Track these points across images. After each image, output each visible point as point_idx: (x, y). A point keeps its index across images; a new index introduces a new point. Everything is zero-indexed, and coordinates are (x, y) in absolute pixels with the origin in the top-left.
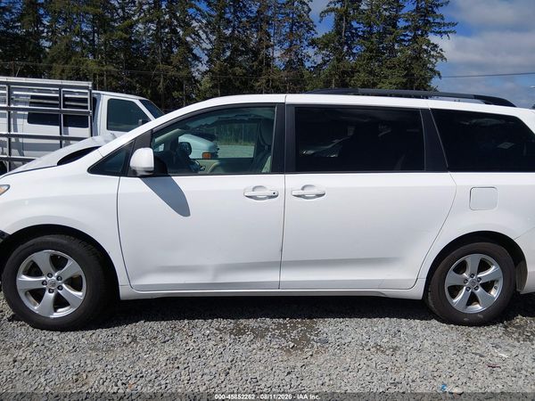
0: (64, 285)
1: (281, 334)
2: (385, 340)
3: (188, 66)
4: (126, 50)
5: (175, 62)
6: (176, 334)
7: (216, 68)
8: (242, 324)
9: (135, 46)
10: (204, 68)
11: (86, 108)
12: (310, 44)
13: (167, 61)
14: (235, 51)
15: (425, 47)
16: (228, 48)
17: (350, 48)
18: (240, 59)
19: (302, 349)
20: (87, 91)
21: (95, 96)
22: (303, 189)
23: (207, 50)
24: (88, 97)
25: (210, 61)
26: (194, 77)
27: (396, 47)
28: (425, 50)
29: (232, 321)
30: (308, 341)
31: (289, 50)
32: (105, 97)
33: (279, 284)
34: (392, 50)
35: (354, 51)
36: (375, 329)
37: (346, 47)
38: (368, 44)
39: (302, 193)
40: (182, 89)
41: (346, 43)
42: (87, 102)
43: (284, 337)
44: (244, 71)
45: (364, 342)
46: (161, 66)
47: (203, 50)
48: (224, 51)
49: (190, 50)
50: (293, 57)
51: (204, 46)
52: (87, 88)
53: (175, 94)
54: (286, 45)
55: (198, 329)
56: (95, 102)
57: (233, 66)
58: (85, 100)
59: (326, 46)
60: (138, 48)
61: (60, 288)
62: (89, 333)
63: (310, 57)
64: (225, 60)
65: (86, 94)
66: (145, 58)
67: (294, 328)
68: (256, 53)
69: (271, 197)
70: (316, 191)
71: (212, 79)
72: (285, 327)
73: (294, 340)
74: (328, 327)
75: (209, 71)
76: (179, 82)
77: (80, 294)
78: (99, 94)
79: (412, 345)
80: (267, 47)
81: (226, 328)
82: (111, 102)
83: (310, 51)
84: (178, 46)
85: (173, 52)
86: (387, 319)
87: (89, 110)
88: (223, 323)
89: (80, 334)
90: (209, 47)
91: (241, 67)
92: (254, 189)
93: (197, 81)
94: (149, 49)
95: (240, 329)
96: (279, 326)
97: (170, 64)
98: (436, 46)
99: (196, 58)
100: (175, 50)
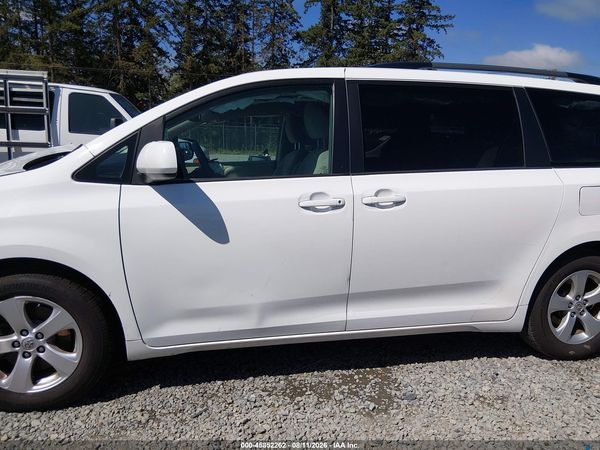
0: (47, 346)
1: (351, 392)
2: (486, 388)
3: (152, 62)
4: (76, 44)
5: (138, 58)
6: (210, 402)
7: (187, 65)
8: (295, 380)
9: (88, 40)
10: (172, 65)
11: (41, 104)
12: (294, 38)
13: (127, 57)
14: (208, 44)
15: (420, 42)
16: (200, 41)
17: (340, 43)
18: (215, 54)
19: (386, 411)
20: (41, 83)
21: (53, 89)
22: (376, 194)
23: (176, 44)
24: (43, 90)
25: (179, 57)
26: (160, 76)
27: (390, 42)
28: (421, 46)
29: (281, 377)
30: (390, 397)
31: (271, 45)
32: (66, 91)
33: (345, 325)
34: (386, 46)
35: (344, 47)
36: (468, 374)
37: (335, 42)
38: (359, 38)
39: (375, 200)
40: (147, 90)
41: (335, 38)
42: (42, 98)
43: (356, 394)
44: (220, 68)
45: (462, 394)
46: (120, 62)
47: (171, 43)
48: (195, 45)
49: (155, 44)
50: (276, 53)
51: (172, 38)
52: (40, 79)
53: (139, 95)
54: (268, 39)
55: (239, 393)
56: (52, 97)
57: (207, 62)
58: (39, 95)
59: (313, 40)
60: (91, 42)
61: (41, 349)
62: (84, 410)
63: (295, 53)
64: (197, 56)
65: (40, 87)
66: (100, 53)
67: (365, 381)
68: (233, 49)
69: (335, 207)
70: (393, 197)
71: (182, 76)
72: (353, 381)
73: (372, 399)
74: (409, 376)
75: (179, 68)
76: (142, 81)
77: (74, 355)
78: (58, 87)
79: (520, 392)
80: (246, 41)
81: (275, 388)
82: (73, 97)
83: (296, 46)
84: (140, 39)
85: (134, 47)
86: (476, 359)
87: (45, 107)
88: (270, 381)
89: (71, 412)
90: (178, 40)
91: (216, 63)
92: (312, 197)
93: (164, 80)
94: (105, 43)
95: (295, 388)
96: (345, 381)
97: (131, 60)
98: (432, 41)
99: (162, 53)
100: (137, 44)
